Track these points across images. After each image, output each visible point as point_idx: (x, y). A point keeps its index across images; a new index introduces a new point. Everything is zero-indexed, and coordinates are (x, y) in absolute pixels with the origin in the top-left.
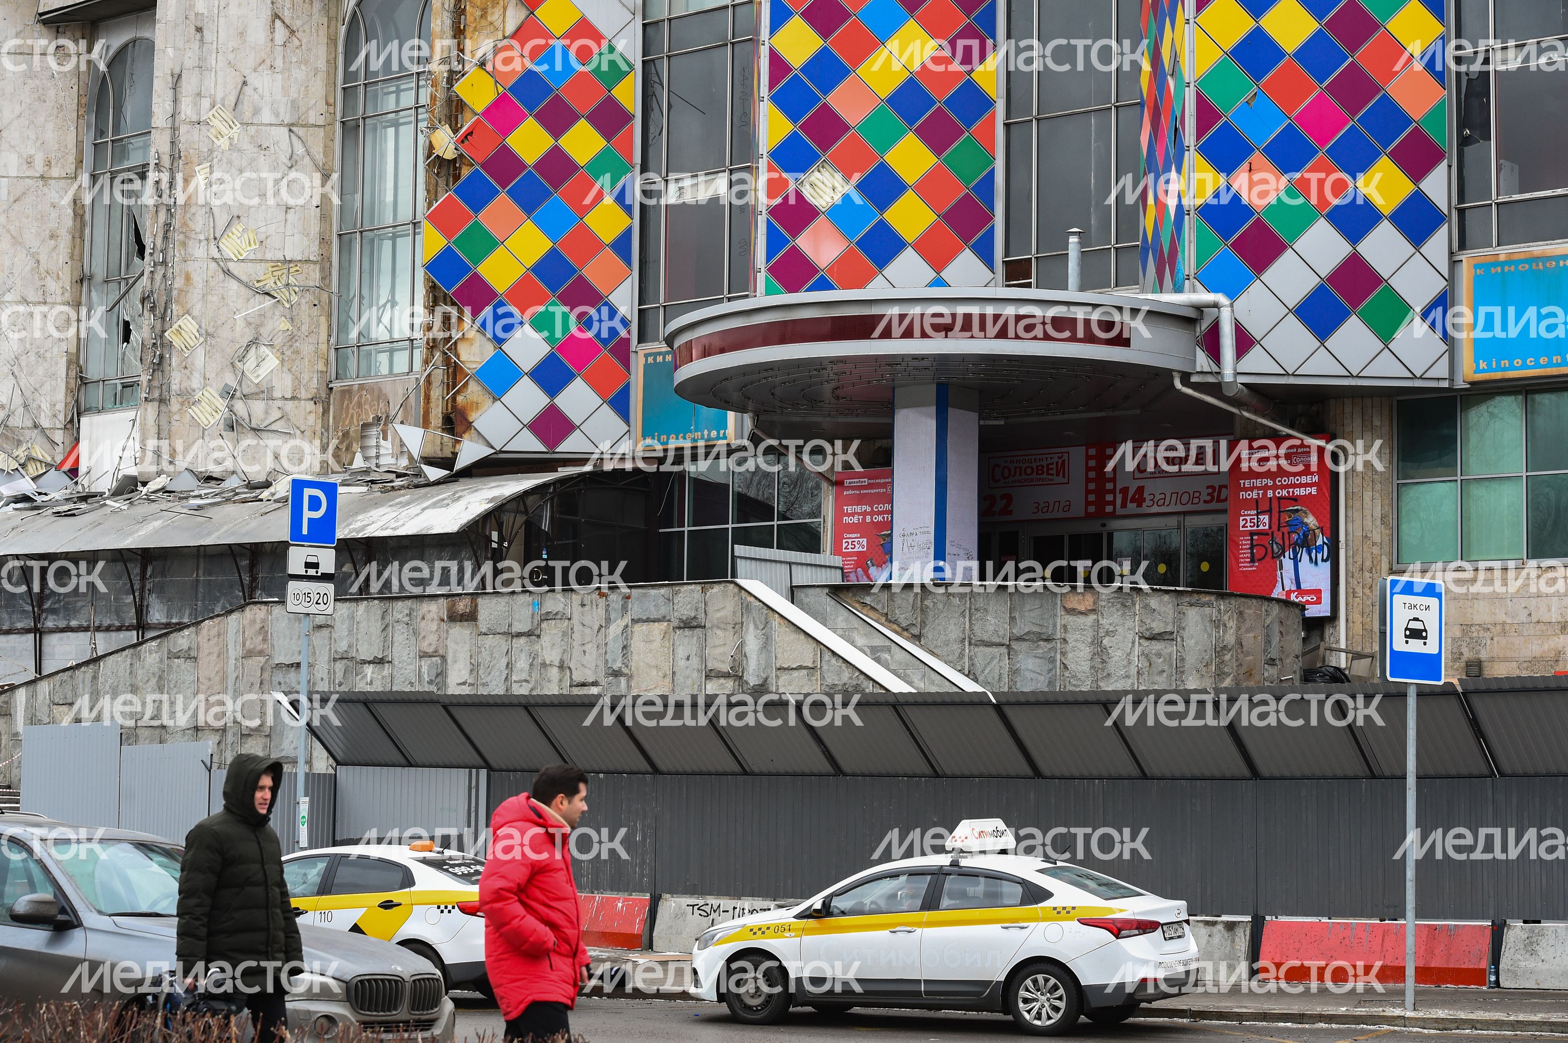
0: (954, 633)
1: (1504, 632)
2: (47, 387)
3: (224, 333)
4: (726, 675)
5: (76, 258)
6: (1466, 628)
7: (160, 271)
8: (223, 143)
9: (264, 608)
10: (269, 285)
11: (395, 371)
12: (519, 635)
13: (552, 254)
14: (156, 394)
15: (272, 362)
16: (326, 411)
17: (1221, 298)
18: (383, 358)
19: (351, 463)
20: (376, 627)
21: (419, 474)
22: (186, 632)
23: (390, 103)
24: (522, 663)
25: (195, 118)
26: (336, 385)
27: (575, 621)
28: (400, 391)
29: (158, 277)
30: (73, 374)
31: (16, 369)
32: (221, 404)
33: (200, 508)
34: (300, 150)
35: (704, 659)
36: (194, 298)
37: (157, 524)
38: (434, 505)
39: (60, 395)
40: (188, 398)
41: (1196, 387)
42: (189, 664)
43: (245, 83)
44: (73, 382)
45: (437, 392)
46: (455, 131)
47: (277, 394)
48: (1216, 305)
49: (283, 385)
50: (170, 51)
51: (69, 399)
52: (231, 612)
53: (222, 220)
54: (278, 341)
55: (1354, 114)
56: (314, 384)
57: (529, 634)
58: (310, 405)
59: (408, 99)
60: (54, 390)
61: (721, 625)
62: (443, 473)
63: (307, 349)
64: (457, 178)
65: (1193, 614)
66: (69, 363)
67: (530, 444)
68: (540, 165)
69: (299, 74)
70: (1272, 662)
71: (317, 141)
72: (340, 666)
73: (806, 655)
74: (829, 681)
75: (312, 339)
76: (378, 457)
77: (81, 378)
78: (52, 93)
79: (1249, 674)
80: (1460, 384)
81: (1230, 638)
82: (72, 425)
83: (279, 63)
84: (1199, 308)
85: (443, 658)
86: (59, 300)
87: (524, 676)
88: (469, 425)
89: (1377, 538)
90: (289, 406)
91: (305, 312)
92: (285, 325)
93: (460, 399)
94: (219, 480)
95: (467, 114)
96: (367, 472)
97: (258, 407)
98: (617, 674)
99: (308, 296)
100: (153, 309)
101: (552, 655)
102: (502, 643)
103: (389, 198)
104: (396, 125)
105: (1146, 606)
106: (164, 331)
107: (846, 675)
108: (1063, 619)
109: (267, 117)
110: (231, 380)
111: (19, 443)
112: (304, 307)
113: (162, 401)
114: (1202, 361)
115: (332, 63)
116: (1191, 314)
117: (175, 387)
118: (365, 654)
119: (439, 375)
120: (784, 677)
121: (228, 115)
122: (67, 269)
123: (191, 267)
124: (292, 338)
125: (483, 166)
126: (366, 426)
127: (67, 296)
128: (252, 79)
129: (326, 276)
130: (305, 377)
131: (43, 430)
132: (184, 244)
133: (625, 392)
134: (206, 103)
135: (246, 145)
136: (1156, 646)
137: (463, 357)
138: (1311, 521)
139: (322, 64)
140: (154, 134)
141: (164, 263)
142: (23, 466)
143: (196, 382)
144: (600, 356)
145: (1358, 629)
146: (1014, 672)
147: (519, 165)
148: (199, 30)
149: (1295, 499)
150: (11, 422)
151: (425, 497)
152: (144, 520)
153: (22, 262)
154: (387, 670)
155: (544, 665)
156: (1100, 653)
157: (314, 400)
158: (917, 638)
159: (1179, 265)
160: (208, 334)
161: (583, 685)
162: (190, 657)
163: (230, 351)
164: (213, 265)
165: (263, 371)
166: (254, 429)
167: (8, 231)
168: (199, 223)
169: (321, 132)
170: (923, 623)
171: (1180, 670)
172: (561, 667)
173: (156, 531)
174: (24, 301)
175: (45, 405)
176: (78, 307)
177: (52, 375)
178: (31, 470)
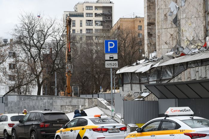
2: (200, 32)
5: (204, 8)
30: (205, 29)
31: (195, 30)
39: (203, 34)
44: (205, 31)
51: (205, 34)
60: (202, 33)
66: (204, 27)
77: (206, 30)
82: (205, 39)
86: (202, 16)
111: (196, 43)
122: (203, 10)
127: (203, 15)
131: (200, 40)
142: (197, 47)
150: (195, 39)
153: (195, 10)
167: (192, 5)
174: (196, 17)
175: (200, 36)
176: (205, 17)
177: (201, 30)
178: (199, 48)
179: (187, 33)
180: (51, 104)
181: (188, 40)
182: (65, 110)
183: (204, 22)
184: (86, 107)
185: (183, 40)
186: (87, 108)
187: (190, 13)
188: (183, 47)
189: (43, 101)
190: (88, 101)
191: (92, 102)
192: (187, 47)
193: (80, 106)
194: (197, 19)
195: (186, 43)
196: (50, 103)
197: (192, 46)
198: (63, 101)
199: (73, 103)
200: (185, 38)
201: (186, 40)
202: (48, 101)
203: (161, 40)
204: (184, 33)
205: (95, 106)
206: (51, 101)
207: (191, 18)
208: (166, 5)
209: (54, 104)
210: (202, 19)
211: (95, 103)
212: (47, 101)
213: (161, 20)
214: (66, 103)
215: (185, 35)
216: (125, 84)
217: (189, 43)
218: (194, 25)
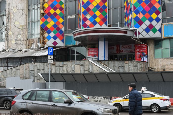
0: (112, 66)
1: (167, 66)
3: (15, 33)
4: (87, 71)
6: (163, 65)
7: (7, 26)
8: (15, 12)
9: (28, 64)
10: (20, 28)
11: (35, 37)
12: (61, 66)
13: (55, 24)
14: (7, 40)
15: (21, 36)
16: (27, 42)
18: (33, 36)
19: (30, 48)
20: (43, 66)
21: (40, 49)
22: (18, 67)
23: (34, 7)
24: (61, 70)
25: (11, 9)
26: (28, 39)
27: (68, 65)
28: (36, 40)
29: (7, 27)
32: (15, 41)
33: (14, 53)
34: (24, 12)
35: (84, 69)
36: (12, 29)
37: (9, 55)
38: (43, 52)
40: (11, 40)
41: (134, 38)
43: (17, 5)
45: (42, 40)
46: (43, 10)
47: (21, 40)
48: (136, 29)
49: (22, 39)
50: (8, 1)
52: (24, 64)
53: (15, 21)
54: (21, 34)
55: (151, 8)
56: (25, 39)
57: (62, 66)
59: (36, 7)
61: (86, 65)
62: (43, 49)
63: (25, 35)
64: (44, 16)
67: (53, 45)
68: (53, 14)
69: (23, 4)
70: (146, 69)
71: (25, 11)
72: (38, 70)
73: (97, 68)
75: (25, 34)
76: (33, 47)
79: (144, 70)
80: (162, 38)
81: (142, 66)
83: (21, 3)
84: (134, 30)
85: (51, 69)
87: (62, 71)
88: (46, 43)
90: (23, 41)
91: (24, 31)
92: (22, 32)
93: (45, 40)
94: (15, 50)
95: (45, 8)
96: (33, 49)
97: (19, 42)
98: (73, 71)
99: (25, 29)
100: (7, 30)
101: (65, 69)
102: (59, 68)
103: (34, 18)
104: (34, 10)
106: (8, 33)
108: (125, 64)
109: (20, 9)
110: (16, 38)
113: (8, 41)
114: (135, 35)
115: (27, 3)
117: (9, 39)
118: (41, 69)
119: (42, 38)
120: (94, 71)
121: (15, 8)
123: (11, 26)
124: (23, 34)
125: (47, 14)
126: (32, 44)
128: (18, 4)
129: (27, 27)
130: (24, 38)
132: (10, 23)
133: (63, 40)
134: (13, 7)
135: (17, 12)
137: (45, 36)
138: (145, 53)
139: (26, 3)
140: (7, 11)
141: (8, 25)
143: (12, 39)
144: (60, 36)
146: (119, 70)
147: (51, 14)
151: (41, 51)
152: (8, 54)
154: (44, 71)
155: (64, 70)
157: (26, 41)
158: (108, 66)
159: (131, 25)
160: (13, 33)
161: (69, 72)
162: (19, 69)
163: (16, 35)
164: (14, 25)
165: (20, 37)
166: (19, 44)
168: (12, 21)
171: (137, 70)
172: (66, 70)
173: (10, 55)
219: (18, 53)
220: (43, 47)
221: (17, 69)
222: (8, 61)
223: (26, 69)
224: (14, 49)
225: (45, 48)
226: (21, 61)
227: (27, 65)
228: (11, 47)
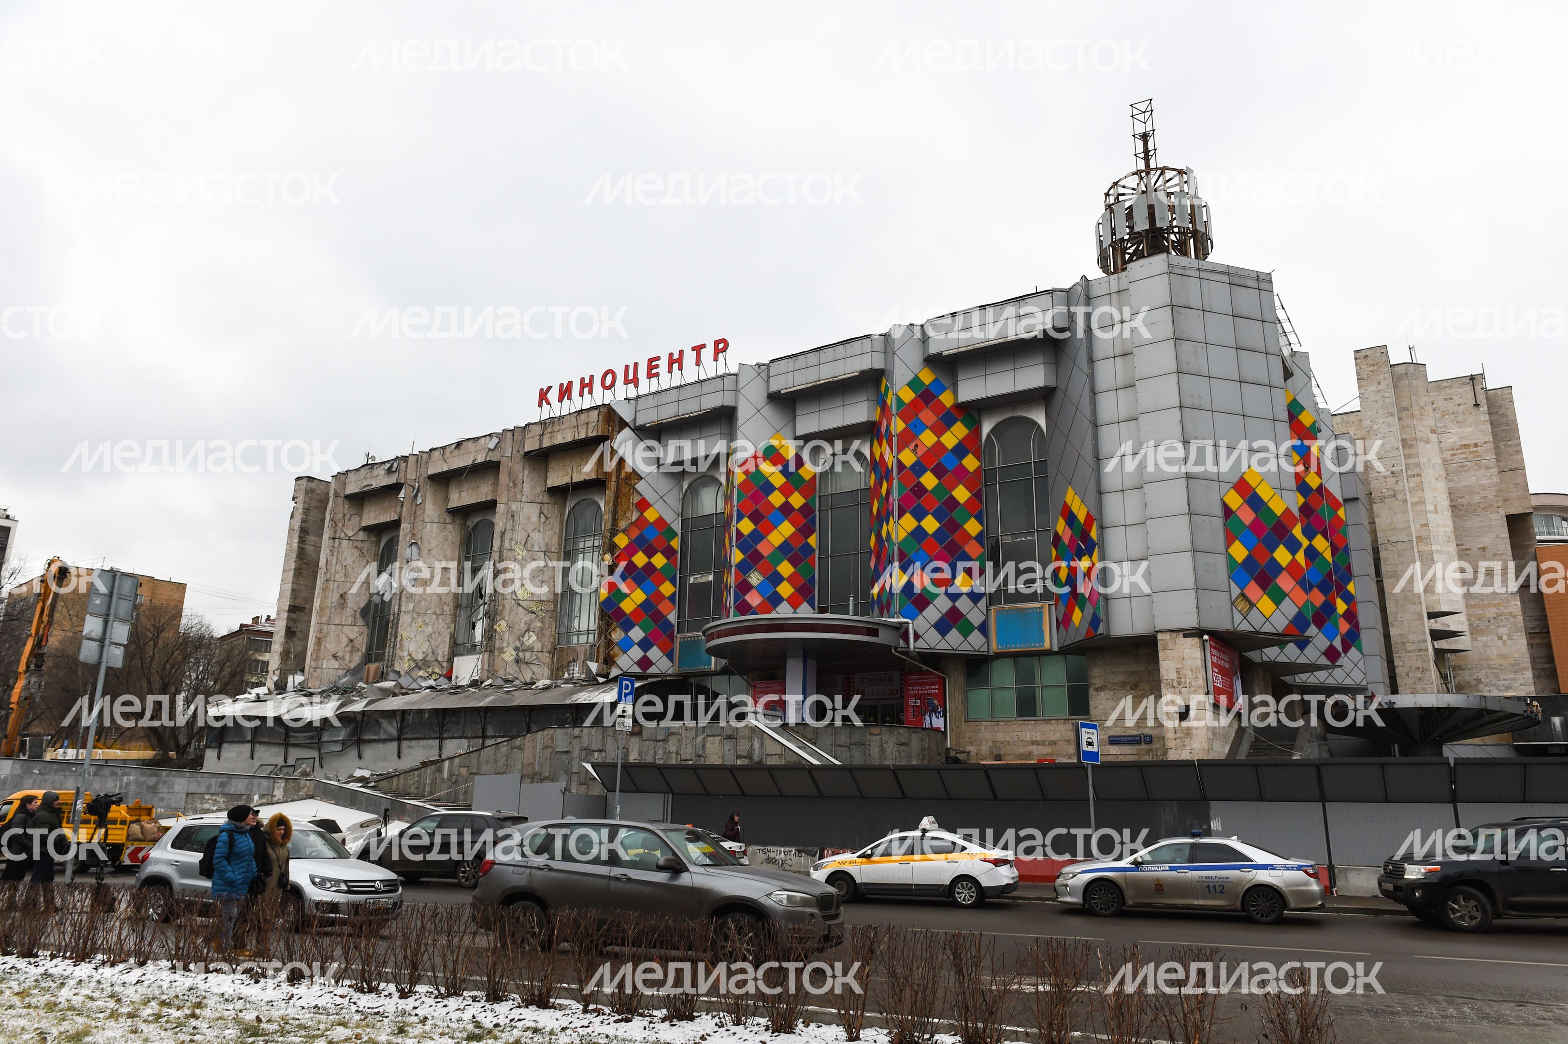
0: (829, 742)
1: (1009, 744)
2: (442, 646)
3: (517, 627)
4: (745, 757)
5: (456, 598)
6: (995, 742)
7: (493, 603)
8: (519, 557)
9: (553, 730)
10: (535, 610)
11: (580, 642)
12: (659, 741)
13: (647, 601)
14: (489, 649)
15: (534, 638)
16: (553, 657)
17: (909, 620)
18: (575, 638)
19: (563, 676)
20: (600, 737)
21: (596, 680)
22: (519, 739)
23: (581, 545)
24: (661, 752)
25: (509, 547)
26: (558, 647)
27: (683, 735)
28: (583, 650)
29: (492, 606)
30: (452, 641)
31: (430, 639)
32: (514, 653)
33: (509, 691)
35: (736, 751)
36: (506, 613)
37: (492, 697)
38: (603, 692)
39: (447, 649)
40: (501, 650)
41: (899, 652)
42: (520, 752)
43: (529, 536)
44: (451, 644)
45: (601, 650)
46: (612, 555)
47: (535, 650)
48: (907, 623)
49: (538, 647)
50: (501, 523)
51: (450, 651)
52: (538, 731)
54: (536, 630)
55: (953, 556)
56: (549, 647)
57: (663, 741)
58: (547, 654)
59: (589, 544)
60: (444, 647)
61: (743, 737)
62: (603, 680)
63: (547, 633)
65: (914, 735)
66: (451, 637)
67: (636, 670)
68: (644, 568)
69: (549, 534)
70: (939, 754)
71: (554, 557)
72: (584, 752)
73: (778, 750)
74: (788, 760)
75: (550, 630)
76: (573, 674)
77: (455, 643)
78: (450, 537)
79: (933, 758)
80: (991, 653)
81: (927, 745)
82: (450, 661)
83: (542, 529)
84: (901, 623)
85: (628, 749)
86: (448, 613)
87: (661, 757)
88: (614, 663)
89: (960, 709)
90: (540, 654)
91: (547, 620)
92: (539, 624)
93: (611, 653)
94: (512, 682)
95: (618, 549)
96: (571, 679)
97: (528, 654)
98: (700, 756)
99: (549, 614)
100: (489, 617)
101: (672, 748)
102: (652, 744)
104: (583, 553)
105: (898, 733)
106: (493, 626)
107: (795, 758)
108: (869, 737)
109: (536, 548)
110: (518, 644)
111: (429, 667)
112: (547, 618)
113: (491, 652)
114: (902, 643)
115: (561, 530)
116: (898, 626)
117: (497, 646)
118: (595, 747)
119: (603, 644)
120: (769, 758)
121: (522, 547)
122: (452, 602)
123: (505, 602)
124: (542, 629)
126: (569, 662)
127: (452, 613)
128: (532, 535)
129: (555, 606)
130: (546, 644)
131: (439, 662)
132: (503, 594)
133: (672, 652)
134: (514, 543)
135: (528, 558)
136: (902, 748)
137: (613, 637)
138: (936, 702)
139: (557, 530)
140: (493, 554)
141: (495, 600)
142: (431, 675)
143: (505, 645)
144: (663, 638)
145: (954, 742)
146: (851, 757)
147: (637, 568)
148: (513, 516)
149: (930, 694)
150: (427, 659)
151: (599, 689)
152: (487, 696)
153: (435, 599)
154: (603, 755)
155: (670, 752)
156: (882, 750)
157: (549, 652)
158: (814, 744)
159: (892, 608)
160: (510, 627)
161: (686, 760)
162: (521, 748)
163: (518, 633)
164: (514, 601)
165: (531, 641)
166: (526, 663)
169: (556, 555)
170: (817, 738)
171: (910, 757)
172: (677, 753)
173: (492, 701)
174: (435, 613)
175: (440, 653)
176: (456, 616)
177: (444, 642)
178: (434, 676)
179: (411, 643)
180: (148, 787)
181: (412, 659)
182: (201, 804)
183: (453, 626)
184: (275, 799)
185: (401, 658)
186: (277, 803)
187: (423, 603)
188: (398, 673)
189: (121, 780)
190: (283, 785)
191: (299, 789)
192: (408, 673)
193: (256, 797)
194: (437, 619)
195: (407, 665)
196: (145, 786)
197: (421, 673)
198: (198, 781)
199: (233, 789)
200: (405, 654)
201: (409, 658)
202: (141, 779)
203: (323, 647)
204: (405, 642)
205: (305, 799)
206: (152, 781)
207: (425, 614)
208: (346, 575)
209: (162, 788)
210: (448, 620)
211: (308, 791)
212: (137, 782)
213: (329, 604)
214: (209, 786)
215: (406, 647)
216: (228, 742)
217: (413, 665)
218: (429, 630)
219: (520, 692)
220: (606, 676)
221: (513, 748)
222: (485, 718)
223: (545, 747)
224: (509, 677)
225: (612, 676)
226: (530, 719)
227: (548, 735)
228: (501, 673)
